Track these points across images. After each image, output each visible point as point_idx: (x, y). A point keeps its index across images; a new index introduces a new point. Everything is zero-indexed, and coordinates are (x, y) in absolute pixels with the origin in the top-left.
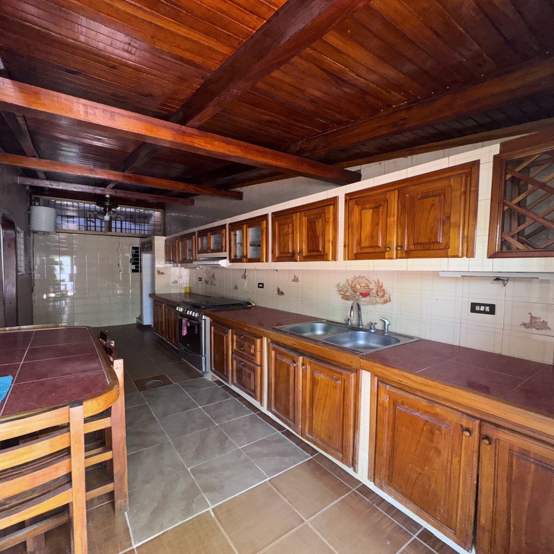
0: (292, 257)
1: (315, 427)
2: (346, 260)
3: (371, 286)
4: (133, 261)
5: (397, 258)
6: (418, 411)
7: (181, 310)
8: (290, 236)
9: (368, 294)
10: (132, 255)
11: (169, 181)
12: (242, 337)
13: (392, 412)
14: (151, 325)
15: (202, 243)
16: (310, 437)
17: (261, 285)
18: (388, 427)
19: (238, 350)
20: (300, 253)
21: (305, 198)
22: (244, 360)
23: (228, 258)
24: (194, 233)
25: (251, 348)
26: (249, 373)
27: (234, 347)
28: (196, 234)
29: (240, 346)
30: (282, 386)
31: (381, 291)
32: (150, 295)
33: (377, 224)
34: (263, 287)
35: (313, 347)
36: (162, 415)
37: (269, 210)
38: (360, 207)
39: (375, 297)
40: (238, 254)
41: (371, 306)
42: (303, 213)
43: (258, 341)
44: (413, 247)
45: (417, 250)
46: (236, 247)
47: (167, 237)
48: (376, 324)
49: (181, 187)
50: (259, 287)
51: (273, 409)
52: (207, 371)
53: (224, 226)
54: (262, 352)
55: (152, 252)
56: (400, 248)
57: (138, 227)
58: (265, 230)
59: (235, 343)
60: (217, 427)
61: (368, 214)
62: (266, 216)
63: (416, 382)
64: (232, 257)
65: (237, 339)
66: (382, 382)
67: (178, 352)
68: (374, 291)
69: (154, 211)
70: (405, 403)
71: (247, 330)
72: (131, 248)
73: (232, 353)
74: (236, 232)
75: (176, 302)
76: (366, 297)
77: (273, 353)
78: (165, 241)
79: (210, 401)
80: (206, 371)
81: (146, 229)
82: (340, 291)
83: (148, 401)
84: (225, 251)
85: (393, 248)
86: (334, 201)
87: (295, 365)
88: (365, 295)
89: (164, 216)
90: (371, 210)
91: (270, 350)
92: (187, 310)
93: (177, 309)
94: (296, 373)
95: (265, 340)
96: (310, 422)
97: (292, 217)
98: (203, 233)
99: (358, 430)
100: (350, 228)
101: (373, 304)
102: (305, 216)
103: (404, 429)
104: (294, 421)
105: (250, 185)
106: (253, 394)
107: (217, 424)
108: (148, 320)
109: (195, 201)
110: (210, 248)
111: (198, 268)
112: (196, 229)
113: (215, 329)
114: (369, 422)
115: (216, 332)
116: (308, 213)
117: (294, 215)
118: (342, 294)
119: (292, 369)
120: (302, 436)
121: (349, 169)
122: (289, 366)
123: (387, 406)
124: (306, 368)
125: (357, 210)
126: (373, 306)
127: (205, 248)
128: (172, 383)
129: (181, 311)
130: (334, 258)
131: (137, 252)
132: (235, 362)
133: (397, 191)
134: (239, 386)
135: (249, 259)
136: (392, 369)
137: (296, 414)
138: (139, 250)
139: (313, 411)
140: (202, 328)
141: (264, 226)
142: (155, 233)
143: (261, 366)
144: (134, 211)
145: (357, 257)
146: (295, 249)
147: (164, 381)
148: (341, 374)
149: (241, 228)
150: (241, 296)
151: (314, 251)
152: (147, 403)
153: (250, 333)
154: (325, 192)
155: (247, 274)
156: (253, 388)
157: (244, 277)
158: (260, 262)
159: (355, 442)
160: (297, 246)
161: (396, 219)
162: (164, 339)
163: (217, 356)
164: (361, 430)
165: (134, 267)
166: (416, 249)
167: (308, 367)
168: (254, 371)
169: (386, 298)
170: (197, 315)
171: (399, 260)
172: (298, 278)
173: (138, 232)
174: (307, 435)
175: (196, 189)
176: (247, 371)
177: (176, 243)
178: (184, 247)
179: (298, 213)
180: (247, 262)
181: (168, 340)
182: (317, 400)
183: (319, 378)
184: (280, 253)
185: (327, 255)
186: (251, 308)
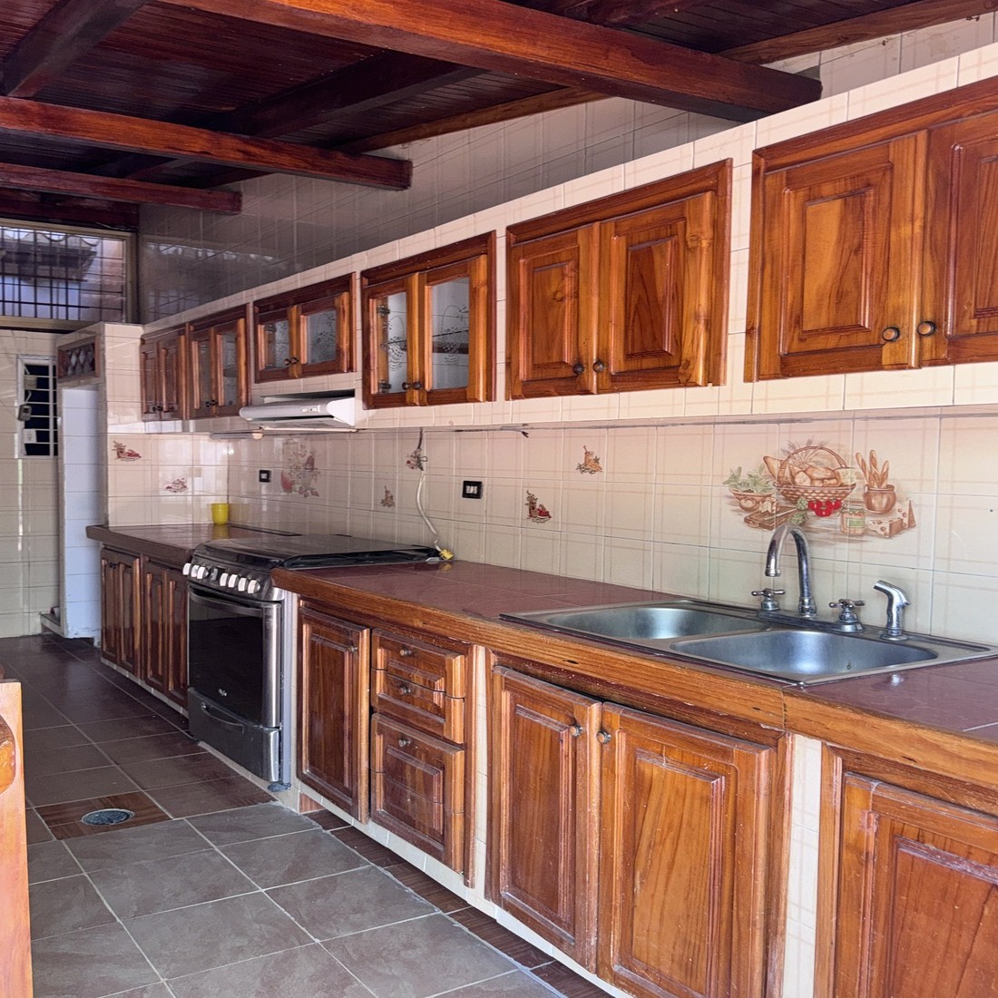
0: (572, 378)
1: (639, 938)
2: (751, 381)
3: (848, 477)
4: (29, 416)
5: (920, 365)
6: (967, 858)
7: (199, 573)
8: (568, 304)
9: (838, 506)
10: (26, 393)
11: (155, 123)
12: (403, 653)
13: (886, 869)
14: (89, 641)
15: (271, 341)
16: (625, 972)
17: (472, 490)
18: (875, 916)
19: (390, 699)
20: (599, 362)
21: (619, 169)
22: (407, 732)
23: (359, 393)
24: (241, 311)
25: (432, 688)
26: (425, 774)
27: (379, 690)
28: (250, 310)
29: (397, 682)
30: (534, 807)
31: (882, 493)
32: (88, 529)
33: (858, 250)
34: (478, 496)
35: (633, 665)
36: (135, 908)
37: (497, 219)
38: (801, 193)
39: (861, 513)
40: (395, 376)
41: (846, 545)
42: (610, 225)
43: (458, 663)
44: (974, 322)
45: (988, 333)
46: (387, 355)
47: (150, 328)
48: (861, 604)
49: (195, 143)
50: (466, 495)
51: (506, 894)
52: (285, 781)
53: (344, 283)
54: (468, 700)
55: (94, 380)
56: (928, 329)
57: (44, 297)
58: (483, 290)
59: (380, 676)
60: (317, 947)
61: (828, 219)
62: (486, 240)
63: (959, 757)
64: (374, 390)
65: (387, 662)
66: (856, 772)
67: (184, 722)
68: (857, 494)
69: (102, 237)
70: (928, 836)
71: (420, 625)
72: (21, 369)
73: (372, 710)
74: (385, 300)
75: (182, 550)
76: (828, 514)
77: (505, 698)
78: (143, 341)
79: (293, 874)
80: (280, 782)
81: (73, 301)
82: (739, 497)
83: (86, 869)
84: (351, 369)
85: (909, 329)
86: (715, 177)
87: (575, 731)
88: (825, 508)
89: (135, 253)
90: (840, 201)
91: (497, 690)
92: (221, 571)
93: (186, 572)
94: (580, 760)
95: (480, 654)
96: (623, 925)
97: (575, 239)
98: (272, 310)
99: (779, 939)
100: (768, 267)
101: (853, 537)
102: (617, 234)
103: (922, 919)
104: (572, 926)
105: (436, 134)
106: (440, 848)
107: (317, 941)
108: (81, 622)
109: (244, 198)
110: (298, 360)
111: (257, 436)
112: (248, 297)
113: (314, 632)
114: (815, 909)
115: (318, 642)
116: (626, 223)
117: (581, 231)
118: (746, 510)
119: (565, 747)
120: (597, 972)
121: (777, 65)
122: (555, 740)
123: (871, 849)
124: (612, 742)
125: (790, 202)
126: (854, 546)
127: (281, 362)
128: (165, 818)
129: (200, 576)
130: (713, 377)
131: (43, 383)
132: (379, 741)
133: (922, 135)
134: (393, 821)
135: (430, 393)
136: (886, 723)
137: (579, 902)
138: (51, 377)
139: (634, 886)
140: (268, 631)
141: (482, 275)
142: (104, 312)
143: (466, 747)
144: (31, 239)
145: (788, 367)
146: (583, 353)
147: (137, 811)
148: (725, 753)
149: (403, 287)
150: (403, 530)
151: (644, 354)
152: (85, 874)
153: (429, 636)
154: (687, 148)
155: (424, 453)
156: (438, 826)
157: (417, 462)
158: (466, 400)
159: (770, 976)
160: (588, 338)
161: (918, 230)
162: (139, 682)
163: (319, 727)
164: (788, 938)
165: (31, 436)
166: (983, 329)
167: (620, 739)
168: (443, 768)
169: (899, 515)
170: (252, 587)
171: (926, 370)
172: (597, 460)
173: (44, 311)
174: (616, 968)
175: (244, 152)
176: (421, 767)
177: (178, 348)
178: (208, 363)
179: (597, 224)
180: (422, 404)
181: (151, 684)
182: (649, 846)
183: (655, 772)
184: (536, 367)
185: (688, 363)
186: (436, 567)
